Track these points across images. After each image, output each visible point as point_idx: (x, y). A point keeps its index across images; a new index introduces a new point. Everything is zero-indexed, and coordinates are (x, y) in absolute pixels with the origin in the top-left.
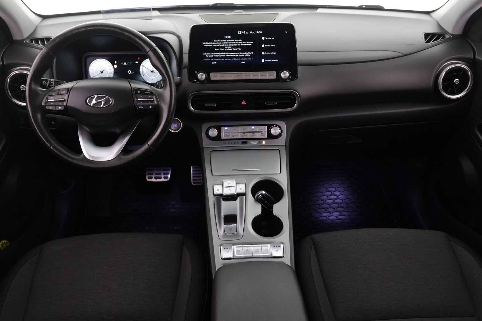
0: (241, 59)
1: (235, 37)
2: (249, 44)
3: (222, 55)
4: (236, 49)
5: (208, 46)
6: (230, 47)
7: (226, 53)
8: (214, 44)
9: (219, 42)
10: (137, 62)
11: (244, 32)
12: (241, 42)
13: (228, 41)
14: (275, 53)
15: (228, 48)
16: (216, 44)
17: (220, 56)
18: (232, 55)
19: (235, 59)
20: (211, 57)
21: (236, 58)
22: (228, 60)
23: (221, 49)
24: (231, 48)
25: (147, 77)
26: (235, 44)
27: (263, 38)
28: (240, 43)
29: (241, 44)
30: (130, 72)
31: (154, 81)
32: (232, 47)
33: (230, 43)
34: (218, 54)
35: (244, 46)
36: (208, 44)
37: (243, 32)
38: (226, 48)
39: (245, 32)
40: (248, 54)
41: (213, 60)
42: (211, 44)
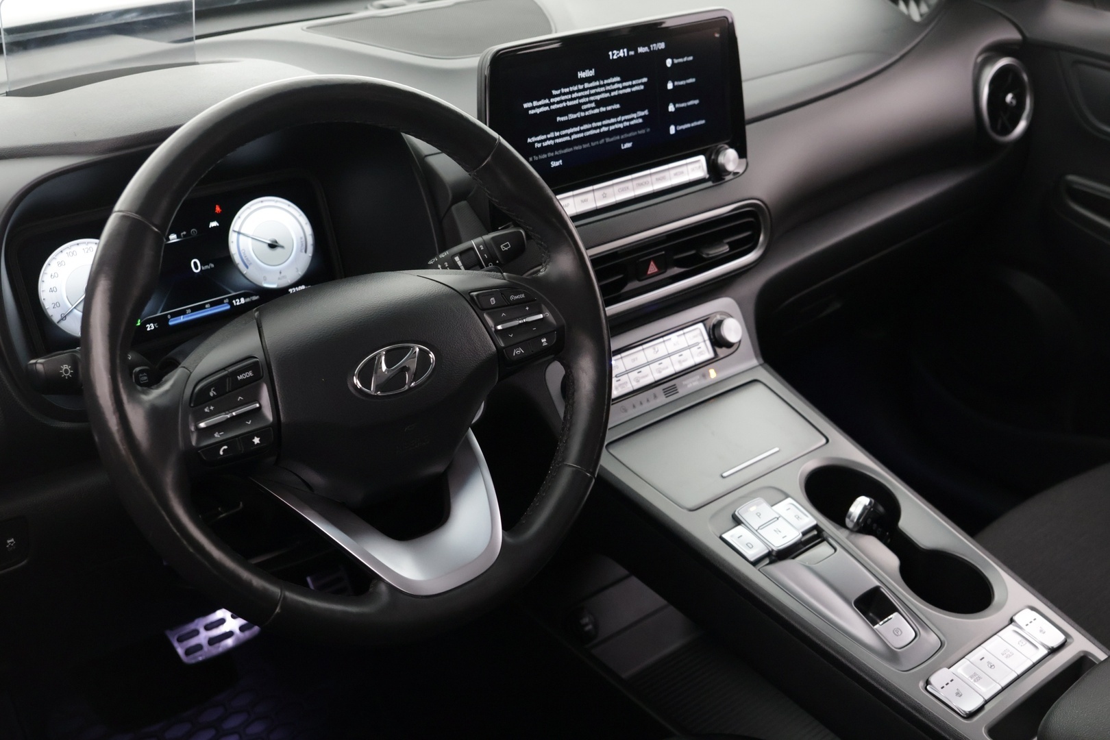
0: (622, 137)
1: (606, 70)
2: (638, 85)
3: (574, 133)
4: (609, 108)
5: (538, 111)
6: (593, 105)
7: (585, 127)
8: (554, 103)
9: (565, 94)
10: (214, 224)
11: (624, 52)
12: (618, 82)
13: (587, 85)
14: (696, 102)
15: (588, 109)
16: (558, 103)
17: (571, 137)
18: (599, 127)
19: (608, 140)
20: (548, 146)
21: (610, 137)
22: (592, 147)
23: (572, 116)
24: (598, 106)
25: (261, 269)
26: (606, 92)
27: (669, 62)
28: (616, 86)
29: (619, 89)
30: (196, 266)
31: (284, 277)
32: (599, 104)
33: (593, 91)
34: (564, 132)
35: (625, 94)
36: (536, 107)
37: (622, 51)
38: (585, 111)
39: (625, 50)
40: (637, 117)
41: (552, 154)
42: (545, 105)
